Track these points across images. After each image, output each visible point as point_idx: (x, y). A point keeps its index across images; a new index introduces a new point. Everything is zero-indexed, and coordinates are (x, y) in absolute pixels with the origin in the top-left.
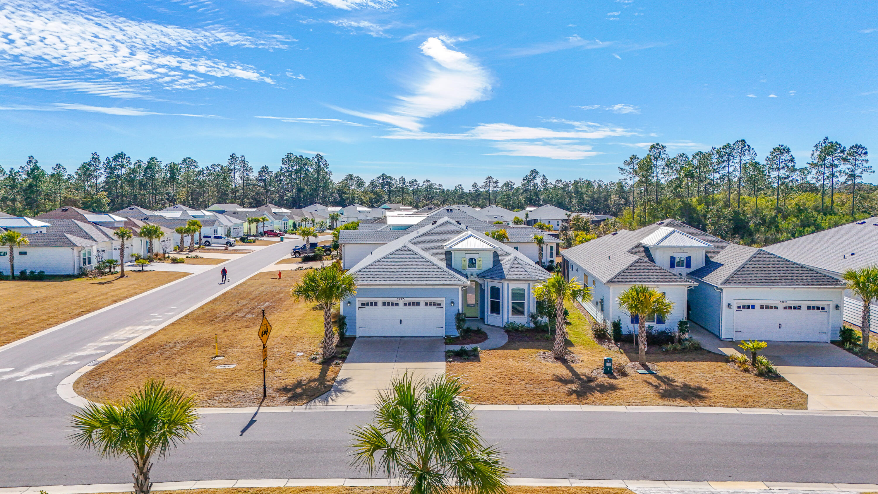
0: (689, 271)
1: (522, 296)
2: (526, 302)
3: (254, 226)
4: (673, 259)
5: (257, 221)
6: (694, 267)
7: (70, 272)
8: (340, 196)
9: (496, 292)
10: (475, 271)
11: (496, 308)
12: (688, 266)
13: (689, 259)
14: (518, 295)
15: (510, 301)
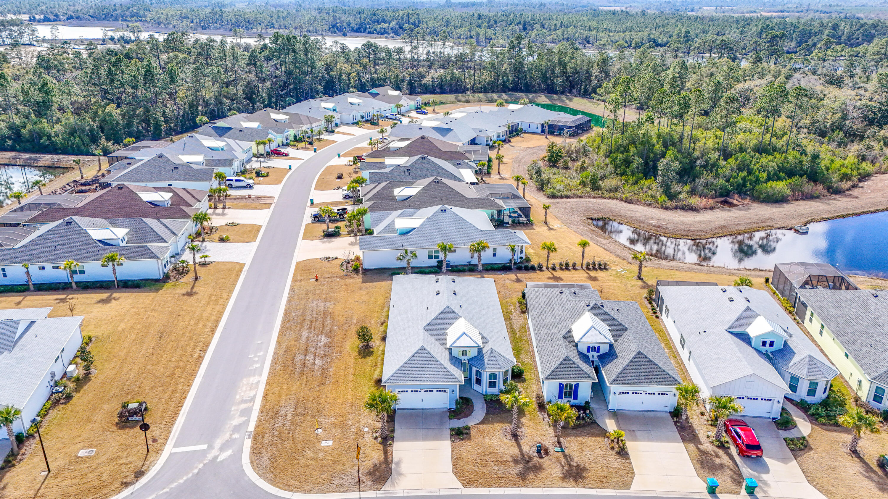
0: (598, 354)
1: (495, 375)
2: (497, 381)
3: (261, 147)
4: (589, 348)
5: (264, 143)
6: (602, 352)
7: (157, 276)
8: (328, 74)
9: (478, 373)
10: (467, 357)
11: (479, 382)
12: (598, 352)
13: (599, 348)
14: (493, 377)
15: (488, 381)
